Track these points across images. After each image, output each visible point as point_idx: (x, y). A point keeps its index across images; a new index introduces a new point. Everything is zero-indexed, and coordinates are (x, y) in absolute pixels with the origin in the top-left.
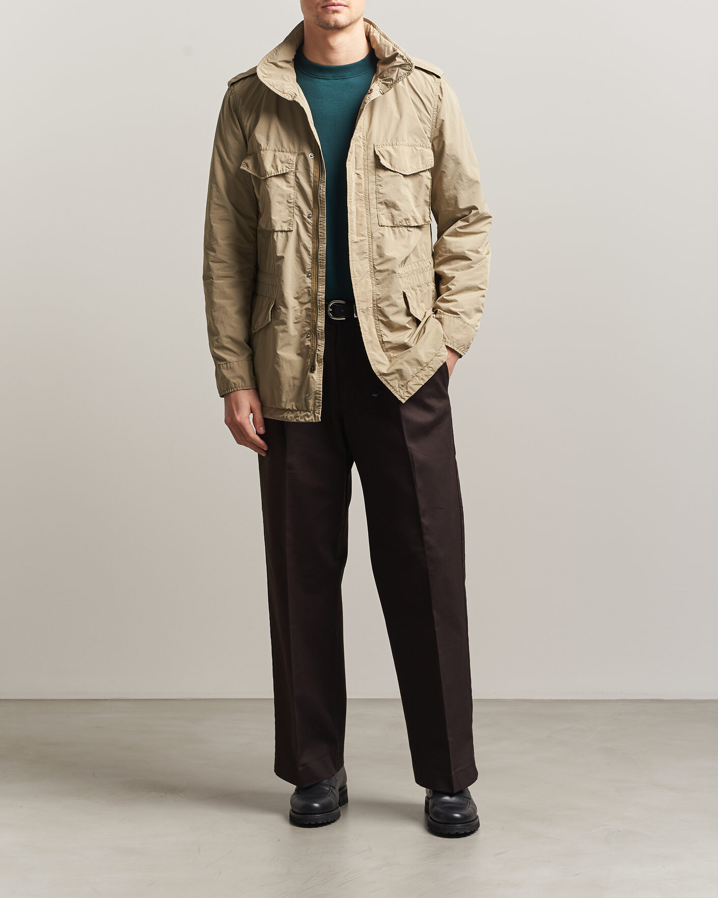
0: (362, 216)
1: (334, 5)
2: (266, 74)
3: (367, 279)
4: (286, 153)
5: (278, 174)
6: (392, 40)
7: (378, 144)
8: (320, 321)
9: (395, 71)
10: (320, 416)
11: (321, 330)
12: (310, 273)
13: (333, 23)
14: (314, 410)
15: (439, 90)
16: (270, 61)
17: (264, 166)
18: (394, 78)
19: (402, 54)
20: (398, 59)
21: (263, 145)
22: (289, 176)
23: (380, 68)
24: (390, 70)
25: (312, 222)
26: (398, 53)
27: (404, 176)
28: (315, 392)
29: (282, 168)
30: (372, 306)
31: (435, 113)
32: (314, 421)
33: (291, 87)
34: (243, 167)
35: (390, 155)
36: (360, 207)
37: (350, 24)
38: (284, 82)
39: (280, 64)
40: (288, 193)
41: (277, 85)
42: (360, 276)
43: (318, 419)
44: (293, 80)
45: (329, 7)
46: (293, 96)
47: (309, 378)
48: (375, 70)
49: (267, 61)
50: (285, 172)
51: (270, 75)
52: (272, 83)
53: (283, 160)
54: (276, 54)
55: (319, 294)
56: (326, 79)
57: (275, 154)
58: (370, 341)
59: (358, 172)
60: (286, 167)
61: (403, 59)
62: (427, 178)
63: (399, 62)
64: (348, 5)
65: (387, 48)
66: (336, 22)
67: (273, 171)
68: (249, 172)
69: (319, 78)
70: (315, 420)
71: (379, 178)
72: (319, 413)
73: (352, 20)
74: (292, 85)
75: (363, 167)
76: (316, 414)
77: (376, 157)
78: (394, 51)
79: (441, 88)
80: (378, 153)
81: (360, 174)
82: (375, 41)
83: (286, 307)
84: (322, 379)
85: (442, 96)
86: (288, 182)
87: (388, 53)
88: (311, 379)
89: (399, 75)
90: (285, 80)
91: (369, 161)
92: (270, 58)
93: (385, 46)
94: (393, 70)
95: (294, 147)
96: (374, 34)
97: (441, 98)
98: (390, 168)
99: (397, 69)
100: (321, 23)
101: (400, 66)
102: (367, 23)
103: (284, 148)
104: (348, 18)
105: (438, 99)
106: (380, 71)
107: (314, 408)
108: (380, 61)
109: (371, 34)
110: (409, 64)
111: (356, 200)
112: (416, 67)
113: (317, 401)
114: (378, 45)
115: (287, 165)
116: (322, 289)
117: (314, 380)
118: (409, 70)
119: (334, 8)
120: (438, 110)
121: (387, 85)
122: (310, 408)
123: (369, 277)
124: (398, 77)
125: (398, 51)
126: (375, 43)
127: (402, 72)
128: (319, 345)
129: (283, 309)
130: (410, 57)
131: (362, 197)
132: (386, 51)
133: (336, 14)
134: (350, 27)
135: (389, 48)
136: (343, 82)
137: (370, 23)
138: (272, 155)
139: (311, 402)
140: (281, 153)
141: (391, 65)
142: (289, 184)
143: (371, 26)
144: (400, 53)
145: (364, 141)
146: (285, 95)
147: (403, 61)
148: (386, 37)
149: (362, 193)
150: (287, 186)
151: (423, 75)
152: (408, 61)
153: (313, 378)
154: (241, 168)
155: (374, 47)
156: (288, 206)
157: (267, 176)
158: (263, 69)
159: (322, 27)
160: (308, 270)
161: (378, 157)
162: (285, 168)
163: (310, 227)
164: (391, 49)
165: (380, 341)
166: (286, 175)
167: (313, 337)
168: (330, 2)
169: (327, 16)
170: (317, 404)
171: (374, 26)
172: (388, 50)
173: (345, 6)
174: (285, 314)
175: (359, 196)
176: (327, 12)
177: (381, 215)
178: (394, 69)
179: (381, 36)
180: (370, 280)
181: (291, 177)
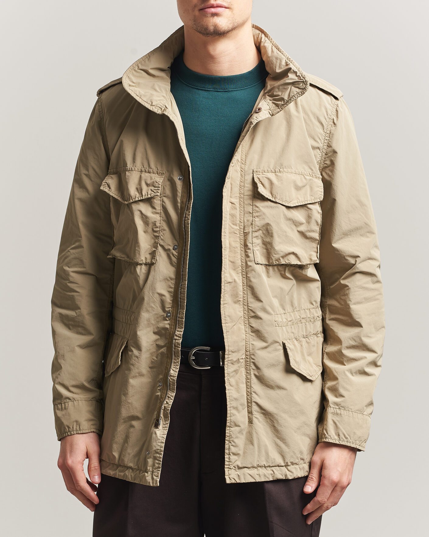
0: (235, 252)
1: (213, 6)
2: (133, 83)
3: (240, 325)
4: (152, 175)
5: (142, 198)
6: (285, 52)
7: (258, 170)
8: (174, 369)
9: (286, 89)
10: (158, 480)
11: (173, 380)
12: (169, 313)
13: (211, 28)
14: (153, 472)
15: (335, 113)
16: (140, 67)
17: (128, 189)
18: (286, 98)
19: (296, 70)
20: (291, 76)
21: (129, 165)
22: (155, 201)
23: (270, 84)
24: (281, 87)
25: (176, 254)
26: (290, 69)
27: (288, 207)
28: (155, 450)
29: (147, 192)
30: (244, 357)
31: (326, 138)
32: (151, 485)
33: (163, 98)
34: (104, 188)
35: (271, 183)
36: (234, 241)
37: (233, 29)
38: (154, 93)
39: (152, 72)
40: (153, 220)
41: (145, 96)
42: (232, 322)
43: (156, 483)
44: (166, 90)
45: (207, 10)
46: (163, 109)
47: (152, 434)
48: (263, 85)
49: (137, 67)
50: (149, 196)
51: (139, 83)
52: (139, 92)
53: (149, 182)
54: (148, 60)
55: (175, 337)
56: (205, 90)
57: (141, 176)
58: (235, 399)
59: (233, 200)
60: (151, 190)
61: (297, 76)
62: (317, 212)
63: (291, 79)
64: (229, 6)
65: (278, 61)
66: (215, 26)
67: (138, 195)
68: (111, 194)
69: (198, 89)
70: (153, 483)
71: (257, 209)
72: (157, 476)
73: (236, 24)
74: (164, 97)
75: (238, 195)
76: (155, 477)
77: (254, 185)
78: (287, 65)
79: (337, 111)
80: (256, 180)
81: (235, 203)
82: (266, 52)
83: (139, 348)
84: (165, 436)
85: (337, 120)
86: (153, 208)
87: (280, 67)
88: (154, 435)
89: (292, 94)
90: (156, 90)
91: (246, 189)
92: (142, 64)
93: (277, 58)
94: (285, 89)
95: (162, 167)
96: (266, 44)
97: (335, 122)
98: (270, 198)
99: (290, 87)
100: (199, 28)
101: (293, 84)
102: (258, 32)
103: (151, 168)
104: (229, 22)
105: (332, 123)
106: (269, 88)
107: (152, 469)
108: (269, 76)
109: (262, 44)
110: (303, 82)
111: (229, 233)
112: (311, 85)
113: (157, 461)
114: (269, 57)
115: (153, 188)
116: (180, 332)
117: (157, 436)
118: (303, 89)
119: (213, 10)
120: (331, 135)
121: (277, 105)
122: (148, 468)
123: (243, 324)
124: (291, 96)
125: (291, 66)
126: (266, 55)
127: (295, 90)
128: (169, 397)
129: (135, 352)
130: (304, 73)
131: (236, 230)
132: (278, 64)
133: (215, 17)
134: (234, 32)
135: (281, 61)
136: (225, 95)
137: (262, 31)
138: (138, 176)
139: (150, 461)
140: (147, 174)
141: (282, 82)
142: (154, 210)
143: (263, 36)
144: (294, 68)
145: (242, 165)
146: (154, 107)
147: (296, 78)
148: (278, 49)
149: (236, 225)
150: (153, 213)
151: (318, 94)
152: (302, 78)
153: (156, 433)
154: (102, 188)
155: (264, 59)
156: (154, 235)
157: (131, 201)
158: (131, 76)
159: (200, 32)
160: (167, 310)
161: (256, 184)
162: (150, 192)
163: (174, 259)
164: (283, 63)
165: (247, 399)
166: (152, 200)
167: (163, 386)
168: (209, 3)
169: (205, 19)
170: (157, 465)
171: (266, 35)
172: (280, 64)
173: (226, 8)
174: (137, 357)
175: (233, 228)
176: (205, 15)
177: (256, 251)
178: (286, 87)
179: (274, 48)
180: (243, 327)
181: (157, 202)
